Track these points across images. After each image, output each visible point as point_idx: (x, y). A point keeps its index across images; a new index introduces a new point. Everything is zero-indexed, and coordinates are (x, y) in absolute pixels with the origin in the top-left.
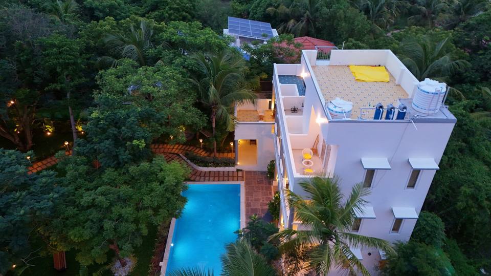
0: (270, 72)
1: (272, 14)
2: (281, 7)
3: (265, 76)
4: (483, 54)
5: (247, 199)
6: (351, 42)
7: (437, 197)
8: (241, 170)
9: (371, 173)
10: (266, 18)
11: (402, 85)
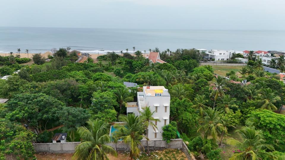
0: (136, 94)
1: (138, 81)
2: (141, 79)
3: (135, 95)
7: (179, 122)
9: (157, 107)
10: (136, 82)
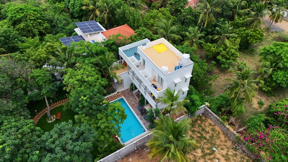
2: (91, 6)
4: (180, 15)
5: (128, 102)
6: (141, 29)
8: (119, 92)
11: (179, 56)
